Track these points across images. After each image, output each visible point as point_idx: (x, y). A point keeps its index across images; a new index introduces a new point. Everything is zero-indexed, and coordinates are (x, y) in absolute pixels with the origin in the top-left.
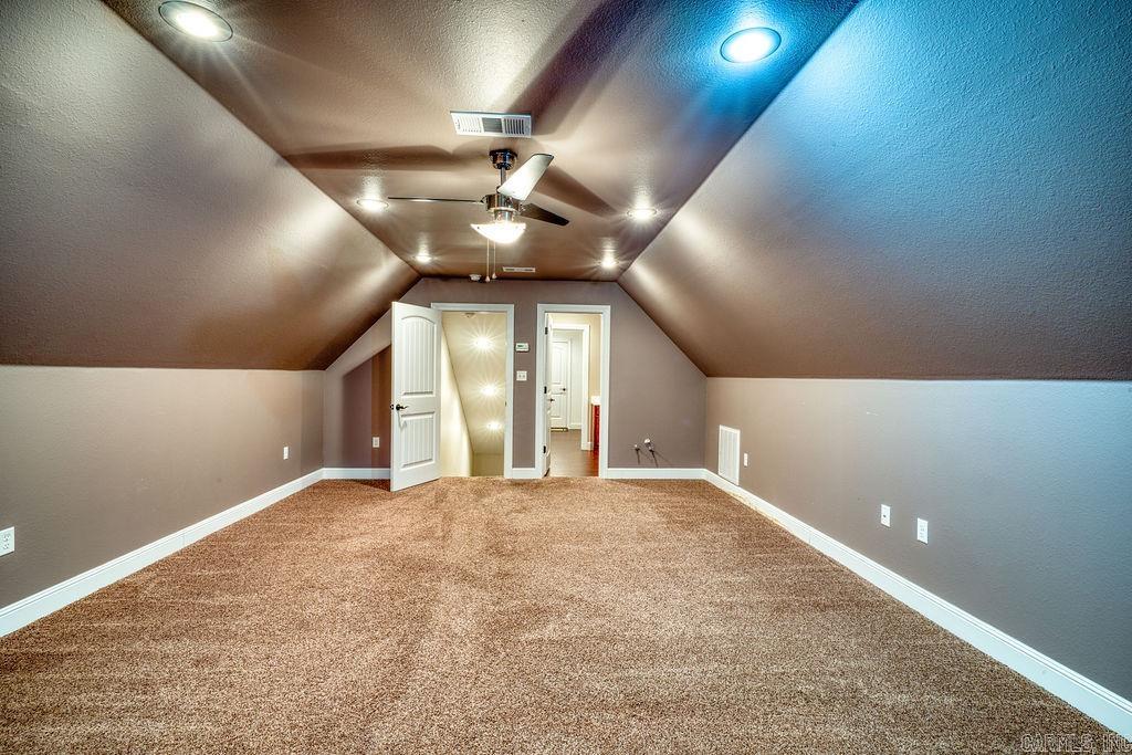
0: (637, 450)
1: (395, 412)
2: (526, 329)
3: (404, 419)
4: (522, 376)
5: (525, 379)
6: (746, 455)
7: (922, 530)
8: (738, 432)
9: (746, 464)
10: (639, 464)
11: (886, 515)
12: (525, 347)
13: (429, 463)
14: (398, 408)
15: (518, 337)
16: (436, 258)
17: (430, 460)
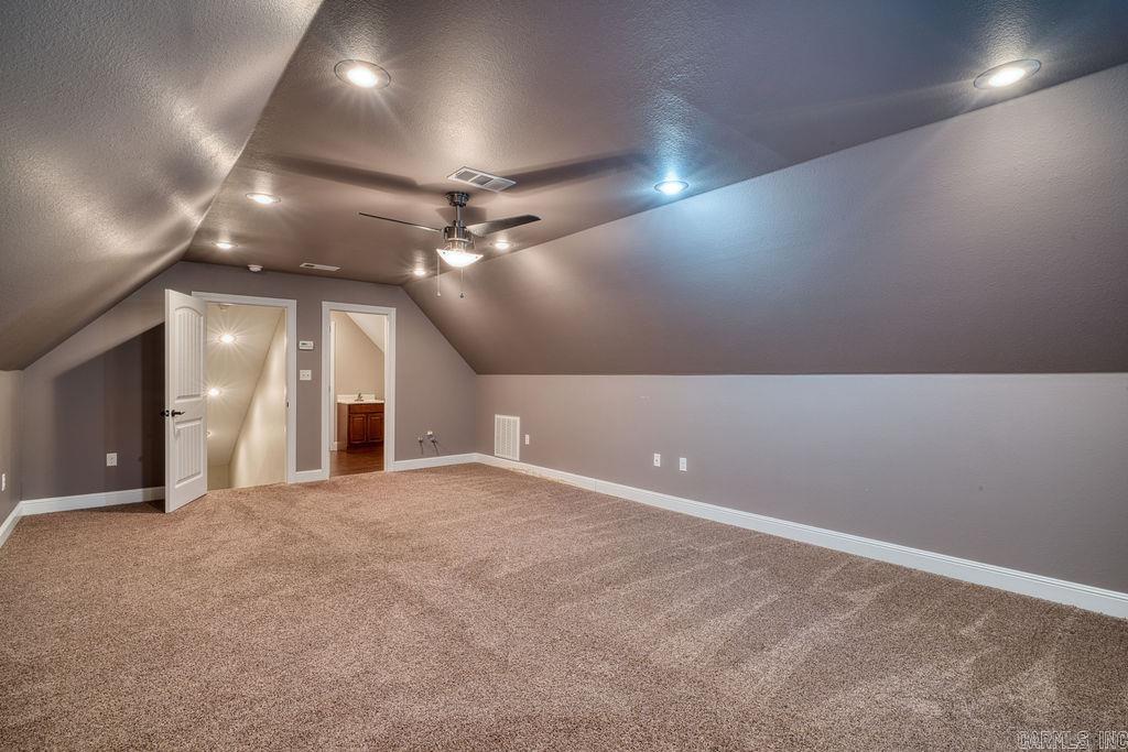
0: (421, 442)
1: (169, 421)
2: (310, 326)
3: (179, 427)
4: (306, 375)
5: (309, 379)
6: (527, 437)
7: (683, 464)
8: (518, 419)
9: (527, 442)
10: (422, 455)
11: (657, 460)
12: (310, 345)
13: (198, 477)
14: (174, 414)
15: (301, 335)
16: (240, 246)
17: (199, 473)
